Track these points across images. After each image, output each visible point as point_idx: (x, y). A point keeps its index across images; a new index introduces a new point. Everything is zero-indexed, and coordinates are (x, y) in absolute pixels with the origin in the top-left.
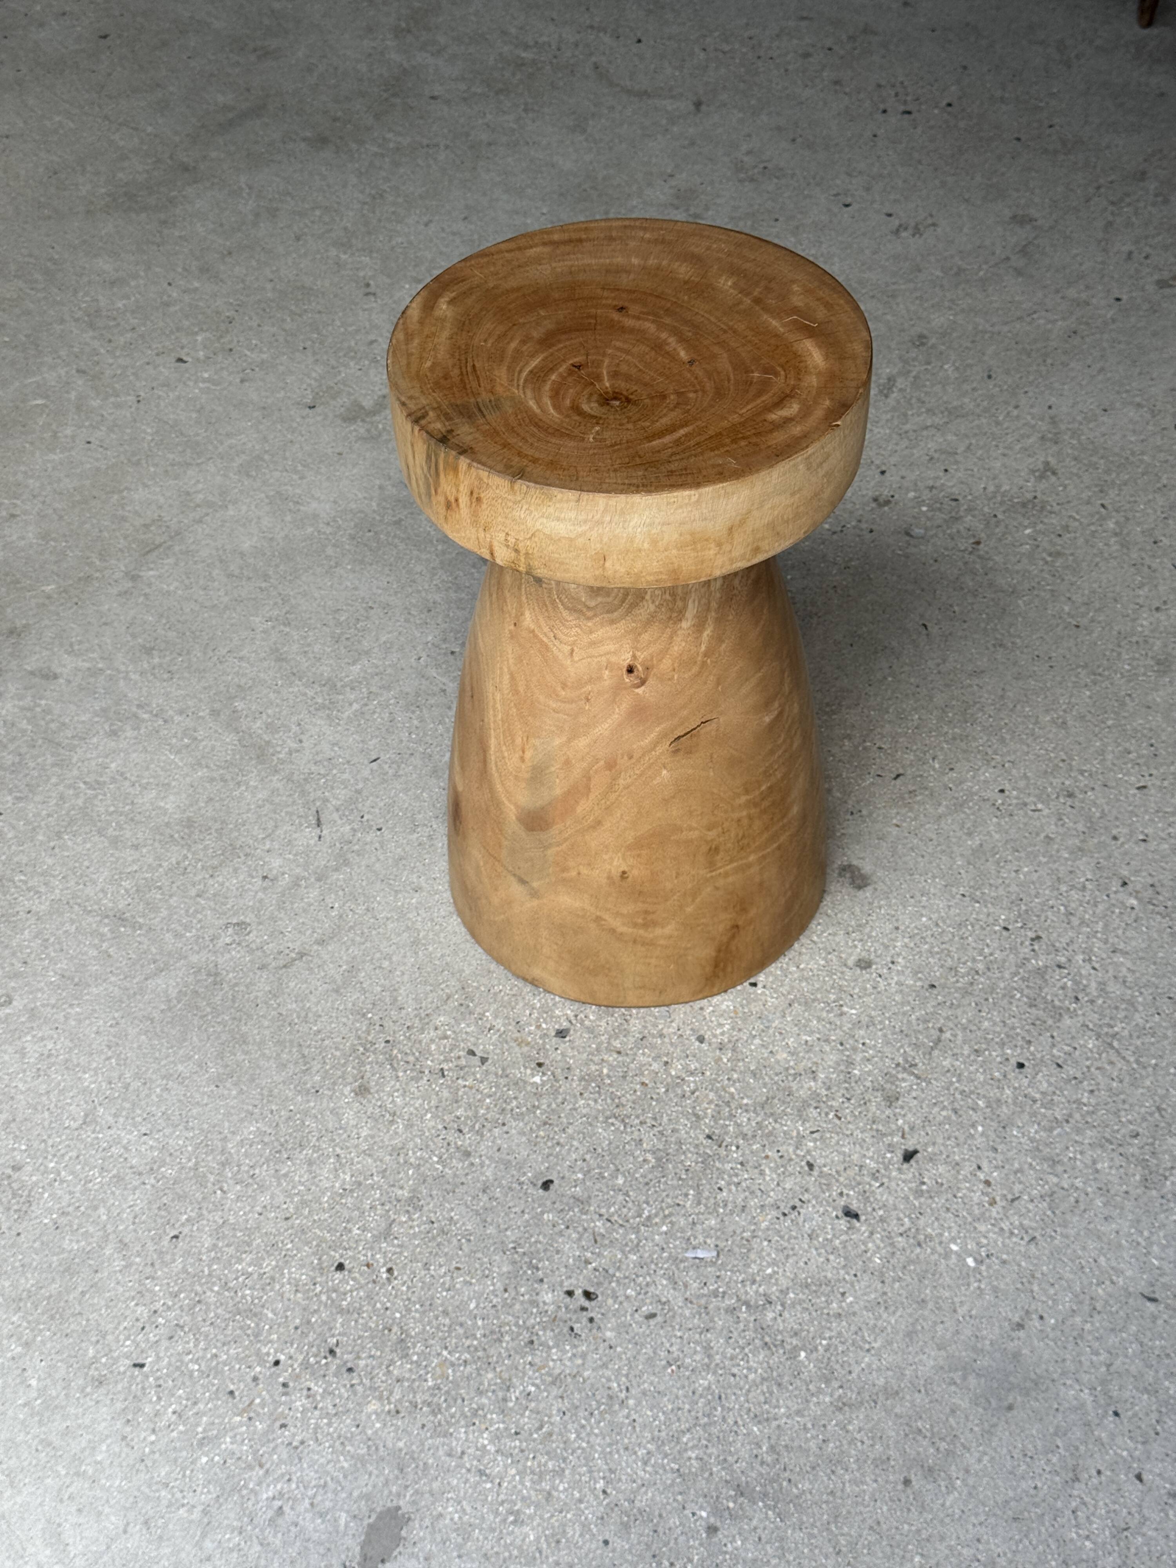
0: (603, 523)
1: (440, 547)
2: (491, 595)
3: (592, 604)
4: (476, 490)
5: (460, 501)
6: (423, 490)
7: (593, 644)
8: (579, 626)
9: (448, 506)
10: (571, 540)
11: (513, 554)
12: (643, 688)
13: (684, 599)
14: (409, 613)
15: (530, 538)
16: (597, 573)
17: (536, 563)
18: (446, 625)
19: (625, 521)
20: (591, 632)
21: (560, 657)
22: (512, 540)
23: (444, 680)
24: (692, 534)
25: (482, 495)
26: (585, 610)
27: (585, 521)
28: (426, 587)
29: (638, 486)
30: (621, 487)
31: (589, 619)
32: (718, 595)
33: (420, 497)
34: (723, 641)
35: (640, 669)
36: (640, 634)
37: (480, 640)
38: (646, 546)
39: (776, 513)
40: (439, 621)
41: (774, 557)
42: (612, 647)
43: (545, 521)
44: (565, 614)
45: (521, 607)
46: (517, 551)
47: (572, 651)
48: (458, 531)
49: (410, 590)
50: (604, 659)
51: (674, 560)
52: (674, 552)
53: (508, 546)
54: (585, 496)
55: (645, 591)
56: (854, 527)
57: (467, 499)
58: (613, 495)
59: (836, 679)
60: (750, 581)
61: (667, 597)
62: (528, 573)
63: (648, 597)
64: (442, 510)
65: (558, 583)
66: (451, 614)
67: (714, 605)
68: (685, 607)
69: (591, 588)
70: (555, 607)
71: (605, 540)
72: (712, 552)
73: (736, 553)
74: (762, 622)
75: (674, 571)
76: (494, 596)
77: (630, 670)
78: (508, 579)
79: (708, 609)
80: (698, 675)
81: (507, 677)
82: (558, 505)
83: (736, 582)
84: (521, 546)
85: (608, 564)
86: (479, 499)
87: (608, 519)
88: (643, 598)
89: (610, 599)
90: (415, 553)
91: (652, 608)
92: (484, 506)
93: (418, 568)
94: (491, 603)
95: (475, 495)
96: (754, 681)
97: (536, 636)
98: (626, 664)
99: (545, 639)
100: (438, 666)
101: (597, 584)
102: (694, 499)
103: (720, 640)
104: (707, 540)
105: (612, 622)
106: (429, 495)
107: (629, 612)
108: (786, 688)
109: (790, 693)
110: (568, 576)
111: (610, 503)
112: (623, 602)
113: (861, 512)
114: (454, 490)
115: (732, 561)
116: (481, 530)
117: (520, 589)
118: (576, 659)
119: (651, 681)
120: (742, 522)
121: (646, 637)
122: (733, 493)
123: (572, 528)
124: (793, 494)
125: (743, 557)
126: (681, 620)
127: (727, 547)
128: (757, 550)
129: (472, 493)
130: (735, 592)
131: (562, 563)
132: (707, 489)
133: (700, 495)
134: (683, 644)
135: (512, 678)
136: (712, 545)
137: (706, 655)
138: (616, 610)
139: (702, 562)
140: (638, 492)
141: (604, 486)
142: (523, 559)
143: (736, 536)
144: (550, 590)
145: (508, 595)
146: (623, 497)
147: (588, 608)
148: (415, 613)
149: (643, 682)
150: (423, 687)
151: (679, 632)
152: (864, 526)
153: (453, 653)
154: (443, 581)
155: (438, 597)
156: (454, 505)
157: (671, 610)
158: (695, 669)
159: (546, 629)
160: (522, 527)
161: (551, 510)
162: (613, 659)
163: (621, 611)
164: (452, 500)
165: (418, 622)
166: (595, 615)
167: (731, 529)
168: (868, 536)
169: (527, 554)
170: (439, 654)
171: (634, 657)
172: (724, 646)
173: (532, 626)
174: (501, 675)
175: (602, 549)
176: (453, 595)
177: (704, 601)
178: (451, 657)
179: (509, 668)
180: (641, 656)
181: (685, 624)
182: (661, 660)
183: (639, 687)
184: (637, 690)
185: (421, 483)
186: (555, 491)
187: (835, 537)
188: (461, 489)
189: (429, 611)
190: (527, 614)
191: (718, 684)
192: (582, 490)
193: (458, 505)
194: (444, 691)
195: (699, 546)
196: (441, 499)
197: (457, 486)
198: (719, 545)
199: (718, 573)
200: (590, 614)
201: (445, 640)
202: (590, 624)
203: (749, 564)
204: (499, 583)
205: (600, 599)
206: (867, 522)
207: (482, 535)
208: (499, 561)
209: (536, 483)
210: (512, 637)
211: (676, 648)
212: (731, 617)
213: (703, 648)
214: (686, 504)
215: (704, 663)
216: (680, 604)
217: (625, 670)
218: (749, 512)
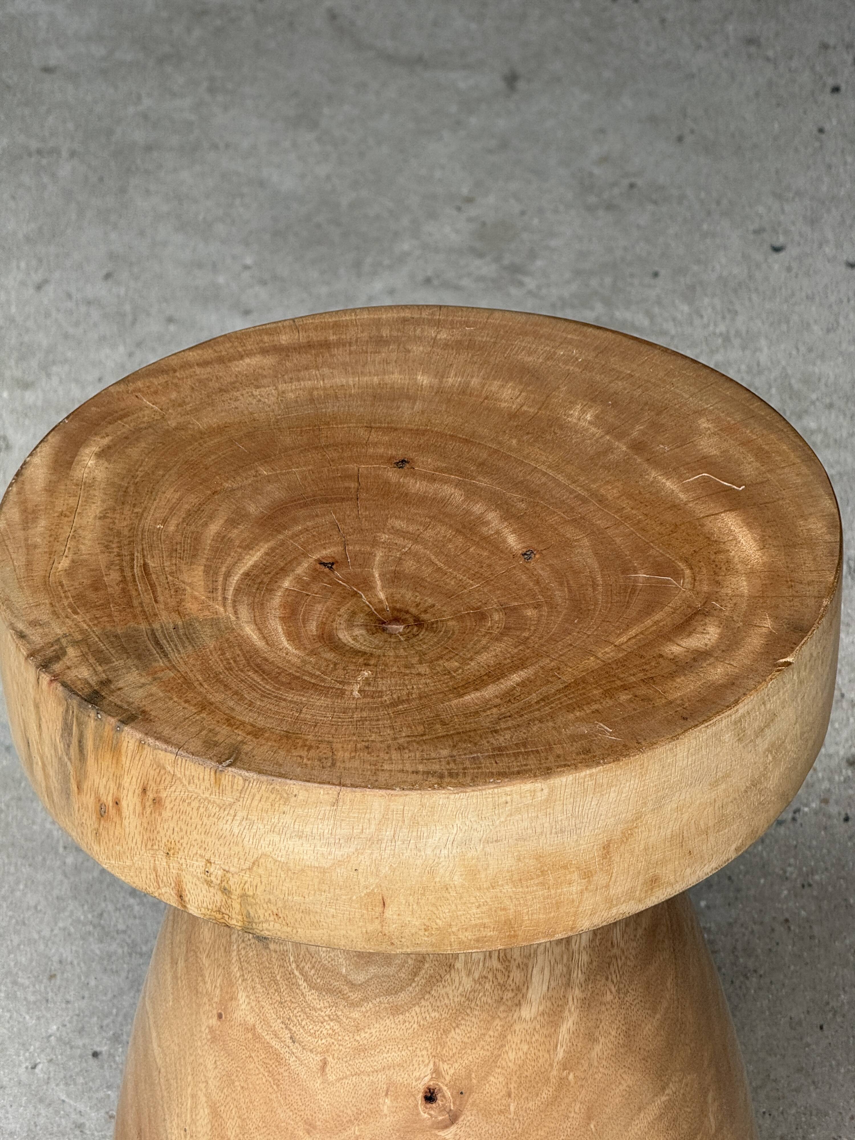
0: (380, 841)
1: (70, 860)
2: (174, 962)
3: (360, 978)
4: (152, 786)
5: (124, 803)
6: (55, 783)
7: (361, 1050)
8: (337, 1019)
9: (102, 812)
10: (324, 871)
11: (219, 897)
12: (453, 1129)
13: (525, 967)
14: (15, 983)
15: (250, 869)
16: (370, 928)
17: (260, 913)
18: (83, 1004)
19: (419, 838)
20: (358, 1029)
21: (303, 1075)
22: (216, 872)
23: (81, 1106)
24: (538, 858)
25: (163, 795)
26: (346, 989)
27: (349, 839)
28: (46, 932)
29: (441, 776)
30: (413, 777)
31: (353, 1005)
32: (585, 958)
33: (50, 795)
34: (596, 1040)
35: (448, 1094)
36: (446, 1032)
37: (155, 1045)
38: (457, 880)
39: (686, 816)
40: (71, 996)
41: (683, 895)
42: (394, 1056)
43: (277, 839)
44: (311, 996)
45: (231, 985)
46: (226, 891)
47: (325, 1063)
48: (119, 856)
49: (16, 940)
50: (382, 1077)
51: (507, 902)
52: (508, 889)
53: (209, 883)
54: (348, 794)
55: (456, 957)
56: (816, 813)
57: (137, 800)
58: (397, 791)
59: (797, 1090)
60: (640, 932)
61: (495, 963)
62: (246, 930)
63: (459, 965)
64: (90, 821)
65: (297, 945)
66: (93, 983)
67: (578, 976)
68: (527, 982)
69: (360, 955)
70: (292, 985)
71: (385, 870)
72: (574, 889)
73: (617, 890)
74: (665, 1004)
75: (508, 922)
76: (181, 964)
77: (430, 1097)
78: (206, 933)
79: (568, 984)
80: (554, 1101)
81: (204, 1112)
82: (299, 811)
83: (617, 934)
84: (233, 883)
85: (389, 913)
86: (157, 802)
87: (389, 833)
88: (451, 966)
89: (391, 970)
90: (26, 870)
91: (468, 983)
92: (167, 814)
93: (31, 899)
94: (175, 977)
95: (151, 795)
96: (653, 1110)
97: (257, 1037)
98: (421, 1087)
99: (273, 1043)
100: (68, 1080)
101: (371, 948)
102: (541, 796)
103: (591, 1038)
104: (565, 867)
105: (396, 1010)
106: (67, 793)
107: (425, 991)
108: (712, 1122)
109: (719, 1129)
110: (318, 935)
111: (393, 806)
112: (416, 974)
113: (826, 785)
114: (112, 785)
115: (610, 902)
116: (161, 854)
117: (228, 952)
118: (332, 1078)
119: (468, 1117)
120: (627, 835)
121: (456, 1036)
122: (610, 785)
123: (324, 850)
124: (715, 784)
125: (630, 895)
126: (519, 1004)
127: (600, 879)
128: (654, 882)
129: (144, 790)
130: (615, 951)
131: (307, 912)
132: (564, 779)
133: (552, 790)
134: (525, 1047)
135: (215, 1113)
136: (575, 876)
137: (565, 1066)
138: (402, 989)
139: (558, 905)
140: (441, 786)
141: (382, 777)
142: (236, 906)
143: (616, 858)
144: (284, 954)
145: (206, 962)
146: (415, 796)
147: (352, 985)
148: (27, 982)
149: (453, 1119)
150: (41, 1121)
151: (517, 1027)
152: (833, 809)
153: (95, 1055)
154: (78, 921)
155: (67, 954)
156: (112, 811)
157: (503, 987)
158: (546, 1093)
159: (277, 1025)
160: (236, 849)
161: (287, 819)
162: (400, 1077)
163: (414, 989)
164: (110, 803)
165: (32, 998)
166: (365, 999)
167: (606, 847)
168: (841, 829)
169: (244, 896)
170: (71, 1057)
171: (437, 1072)
172: (598, 1048)
173: (251, 1020)
174: (195, 1107)
175: (379, 886)
176: (96, 948)
177: (560, 969)
178: (93, 1062)
179: (208, 1096)
180: (449, 1070)
181: (527, 1012)
182: (485, 1078)
183: (446, 1127)
184: (442, 1134)
185: (52, 773)
186: (294, 786)
187: (782, 830)
188: (126, 781)
189: (52, 977)
190: (242, 997)
191: (590, 1118)
192: (340, 784)
193: (119, 811)
194: (80, 1126)
195: (551, 878)
196: (89, 800)
197: (118, 779)
198: (587, 875)
199: (586, 924)
200: (354, 996)
201: (81, 1031)
202: (355, 1015)
203: (641, 907)
204: (189, 940)
205: (373, 970)
206: (837, 802)
207: (162, 862)
208: (193, 910)
209: (260, 772)
210: (214, 1039)
211: (512, 1055)
212: (609, 997)
213: (561, 1053)
214: (528, 806)
215: (562, 1082)
216: (517, 975)
217: (420, 1096)
218: (639, 816)
